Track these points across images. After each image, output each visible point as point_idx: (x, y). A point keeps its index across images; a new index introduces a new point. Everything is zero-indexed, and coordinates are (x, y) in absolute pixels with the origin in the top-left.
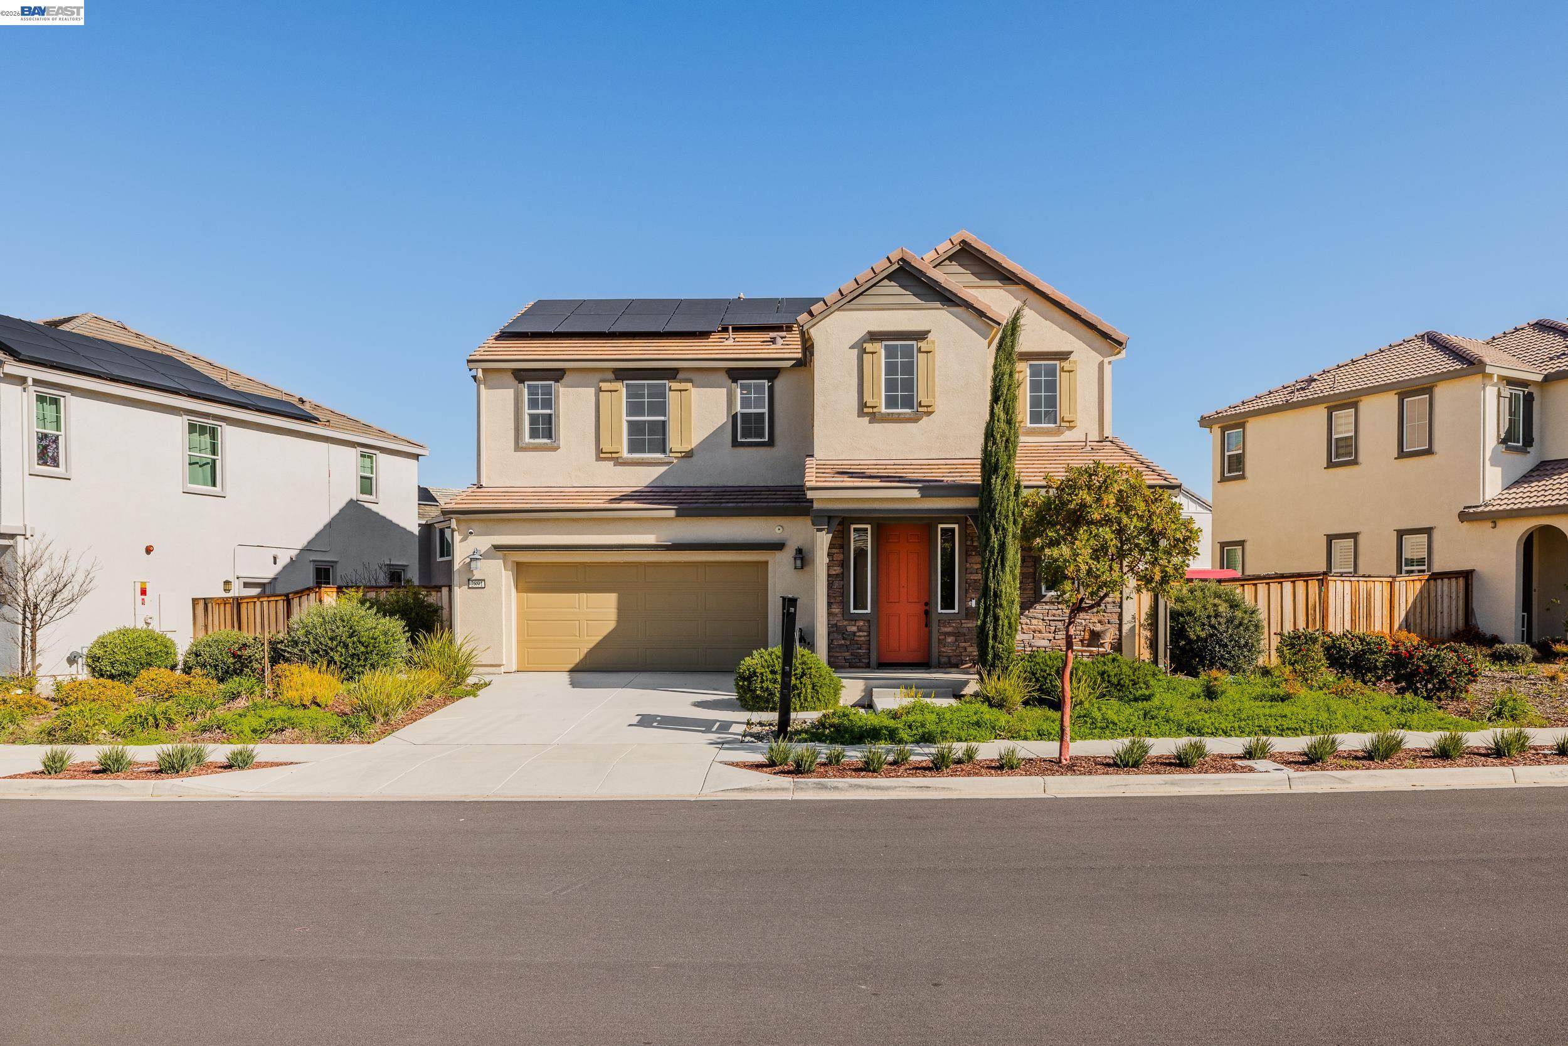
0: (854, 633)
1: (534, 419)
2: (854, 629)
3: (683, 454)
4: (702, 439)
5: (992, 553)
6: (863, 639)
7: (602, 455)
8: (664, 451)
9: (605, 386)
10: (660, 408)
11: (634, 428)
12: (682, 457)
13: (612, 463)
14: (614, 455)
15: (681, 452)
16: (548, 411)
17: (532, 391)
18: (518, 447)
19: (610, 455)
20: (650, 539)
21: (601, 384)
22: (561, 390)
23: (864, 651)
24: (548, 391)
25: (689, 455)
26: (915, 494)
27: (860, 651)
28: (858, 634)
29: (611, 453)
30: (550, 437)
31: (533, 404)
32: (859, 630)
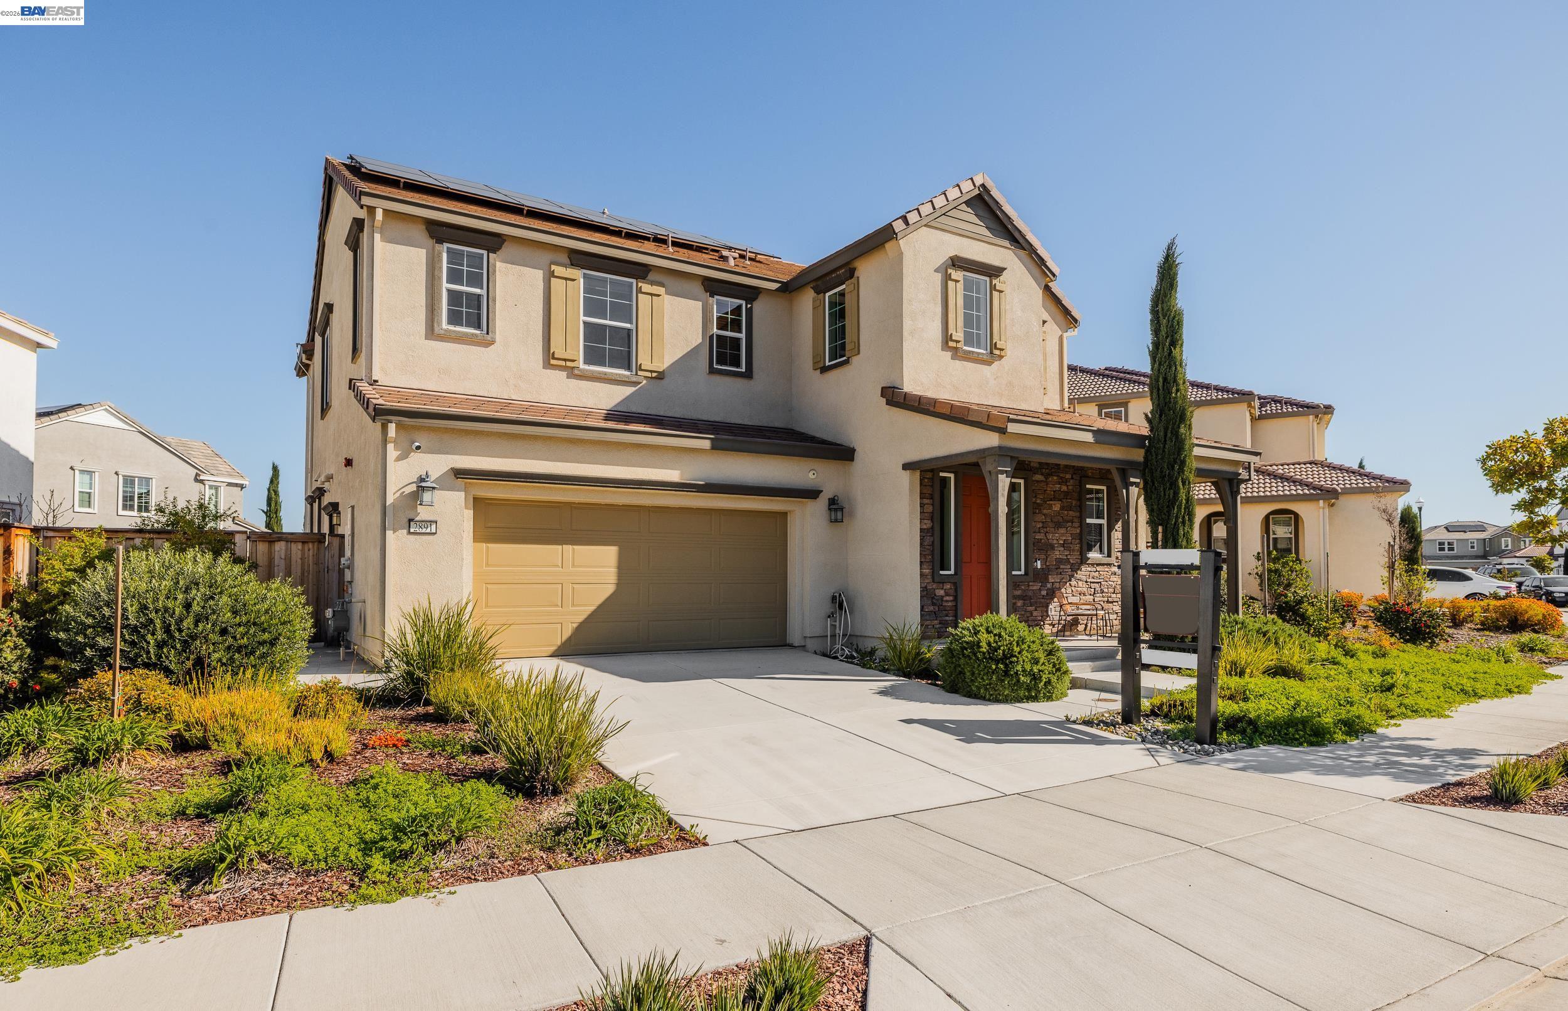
0: (942, 597)
1: (454, 297)
2: (942, 592)
3: (654, 375)
4: (674, 360)
5: (1179, 508)
6: (950, 604)
7: (553, 362)
8: (629, 368)
9: (559, 270)
10: (625, 312)
11: (593, 333)
12: (652, 378)
13: (565, 374)
14: (569, 364)
15: (651, 372)
16: (477, 291)
17: (454, 257)
18: (431, 333)
19: (563, 363)
20: (672, 475)
21: (553, 267)
22: (498, 264)
23: (951, 618)
24: (476, 261)
25: (661, 376)
26: (1089, 437)
27: (947, 618)
28: (945, 599)
29: (565, 360)
30: (478, 326)
31: (455, 276)
32: (947, 594)
